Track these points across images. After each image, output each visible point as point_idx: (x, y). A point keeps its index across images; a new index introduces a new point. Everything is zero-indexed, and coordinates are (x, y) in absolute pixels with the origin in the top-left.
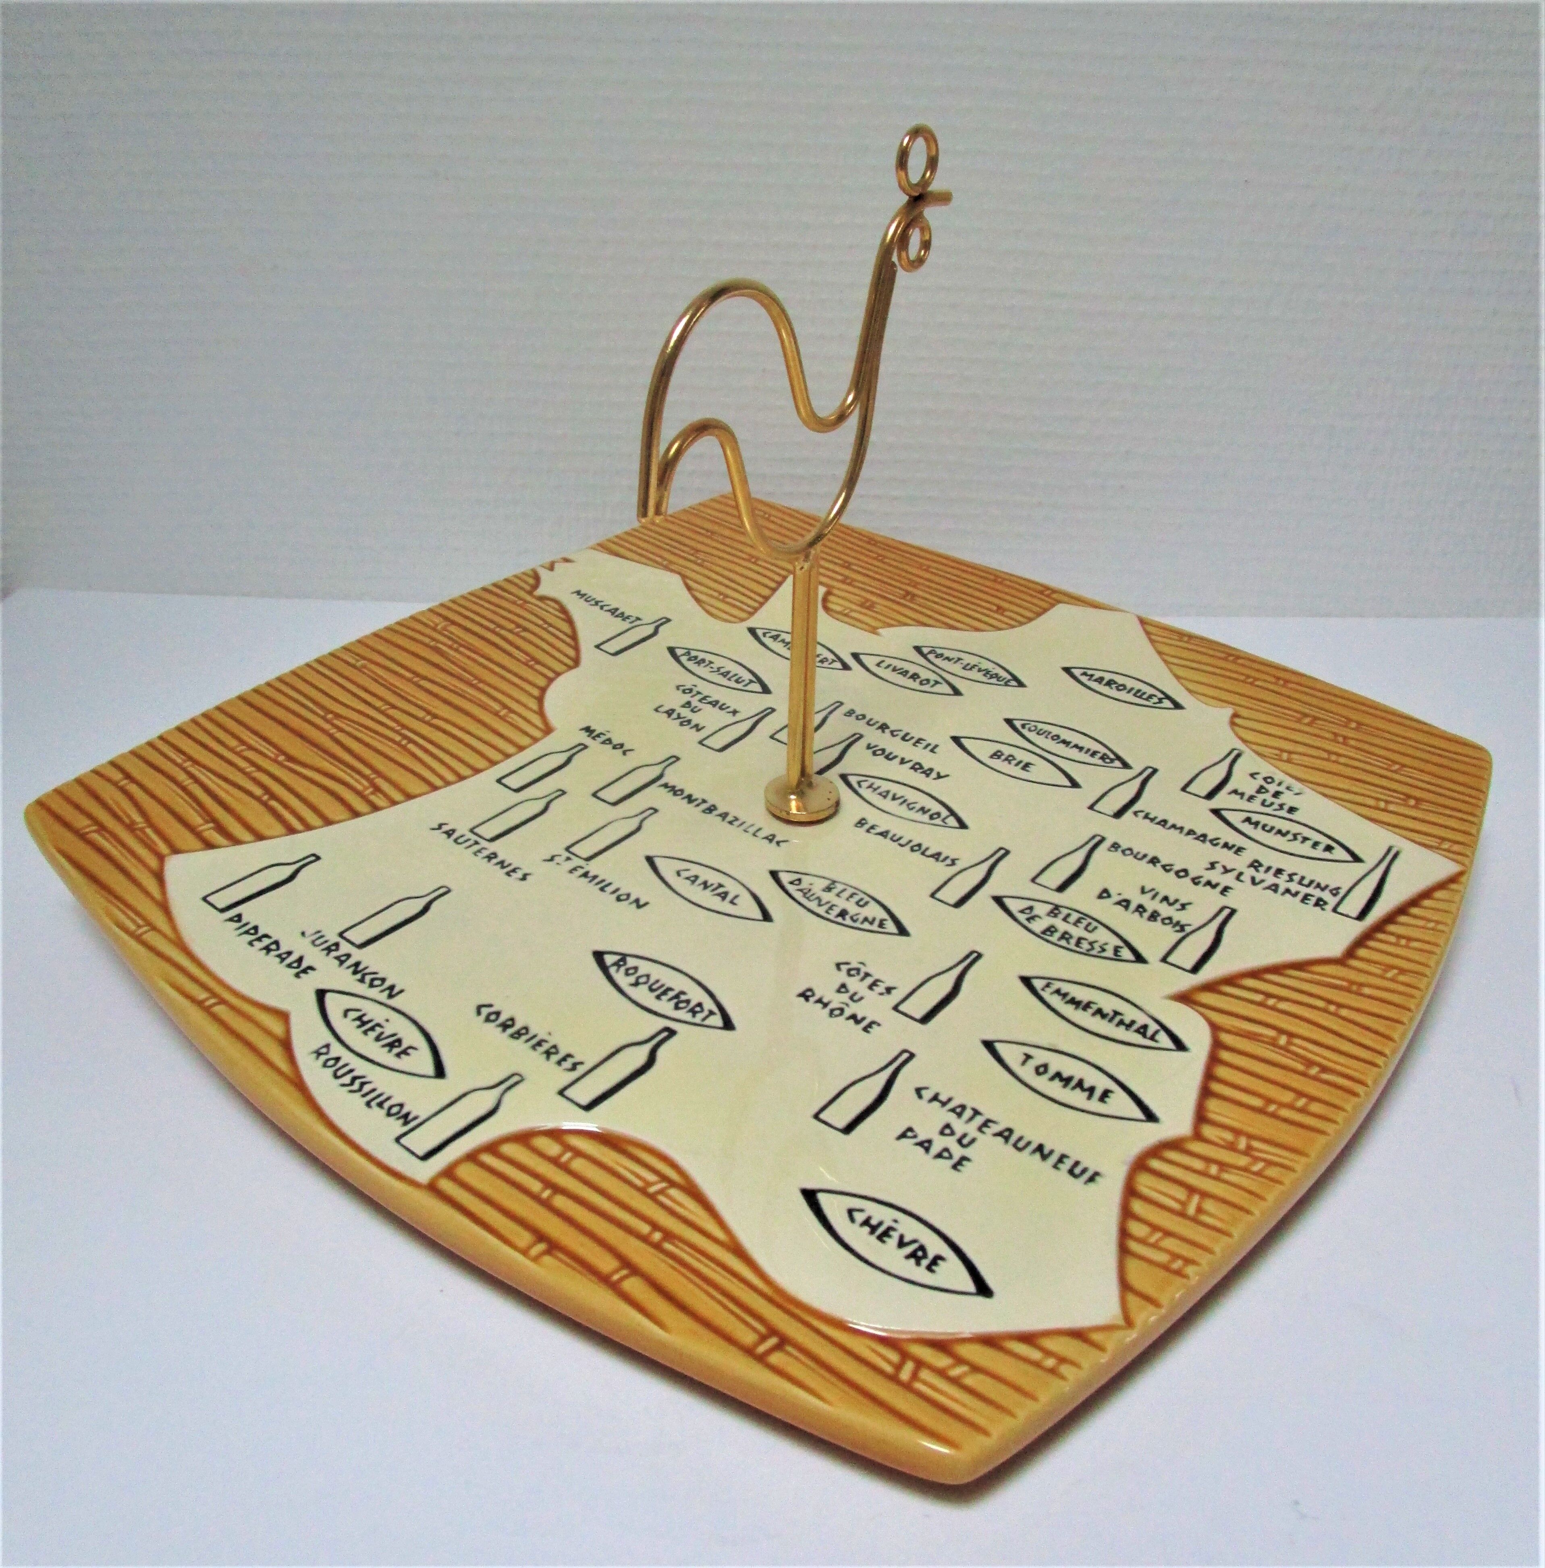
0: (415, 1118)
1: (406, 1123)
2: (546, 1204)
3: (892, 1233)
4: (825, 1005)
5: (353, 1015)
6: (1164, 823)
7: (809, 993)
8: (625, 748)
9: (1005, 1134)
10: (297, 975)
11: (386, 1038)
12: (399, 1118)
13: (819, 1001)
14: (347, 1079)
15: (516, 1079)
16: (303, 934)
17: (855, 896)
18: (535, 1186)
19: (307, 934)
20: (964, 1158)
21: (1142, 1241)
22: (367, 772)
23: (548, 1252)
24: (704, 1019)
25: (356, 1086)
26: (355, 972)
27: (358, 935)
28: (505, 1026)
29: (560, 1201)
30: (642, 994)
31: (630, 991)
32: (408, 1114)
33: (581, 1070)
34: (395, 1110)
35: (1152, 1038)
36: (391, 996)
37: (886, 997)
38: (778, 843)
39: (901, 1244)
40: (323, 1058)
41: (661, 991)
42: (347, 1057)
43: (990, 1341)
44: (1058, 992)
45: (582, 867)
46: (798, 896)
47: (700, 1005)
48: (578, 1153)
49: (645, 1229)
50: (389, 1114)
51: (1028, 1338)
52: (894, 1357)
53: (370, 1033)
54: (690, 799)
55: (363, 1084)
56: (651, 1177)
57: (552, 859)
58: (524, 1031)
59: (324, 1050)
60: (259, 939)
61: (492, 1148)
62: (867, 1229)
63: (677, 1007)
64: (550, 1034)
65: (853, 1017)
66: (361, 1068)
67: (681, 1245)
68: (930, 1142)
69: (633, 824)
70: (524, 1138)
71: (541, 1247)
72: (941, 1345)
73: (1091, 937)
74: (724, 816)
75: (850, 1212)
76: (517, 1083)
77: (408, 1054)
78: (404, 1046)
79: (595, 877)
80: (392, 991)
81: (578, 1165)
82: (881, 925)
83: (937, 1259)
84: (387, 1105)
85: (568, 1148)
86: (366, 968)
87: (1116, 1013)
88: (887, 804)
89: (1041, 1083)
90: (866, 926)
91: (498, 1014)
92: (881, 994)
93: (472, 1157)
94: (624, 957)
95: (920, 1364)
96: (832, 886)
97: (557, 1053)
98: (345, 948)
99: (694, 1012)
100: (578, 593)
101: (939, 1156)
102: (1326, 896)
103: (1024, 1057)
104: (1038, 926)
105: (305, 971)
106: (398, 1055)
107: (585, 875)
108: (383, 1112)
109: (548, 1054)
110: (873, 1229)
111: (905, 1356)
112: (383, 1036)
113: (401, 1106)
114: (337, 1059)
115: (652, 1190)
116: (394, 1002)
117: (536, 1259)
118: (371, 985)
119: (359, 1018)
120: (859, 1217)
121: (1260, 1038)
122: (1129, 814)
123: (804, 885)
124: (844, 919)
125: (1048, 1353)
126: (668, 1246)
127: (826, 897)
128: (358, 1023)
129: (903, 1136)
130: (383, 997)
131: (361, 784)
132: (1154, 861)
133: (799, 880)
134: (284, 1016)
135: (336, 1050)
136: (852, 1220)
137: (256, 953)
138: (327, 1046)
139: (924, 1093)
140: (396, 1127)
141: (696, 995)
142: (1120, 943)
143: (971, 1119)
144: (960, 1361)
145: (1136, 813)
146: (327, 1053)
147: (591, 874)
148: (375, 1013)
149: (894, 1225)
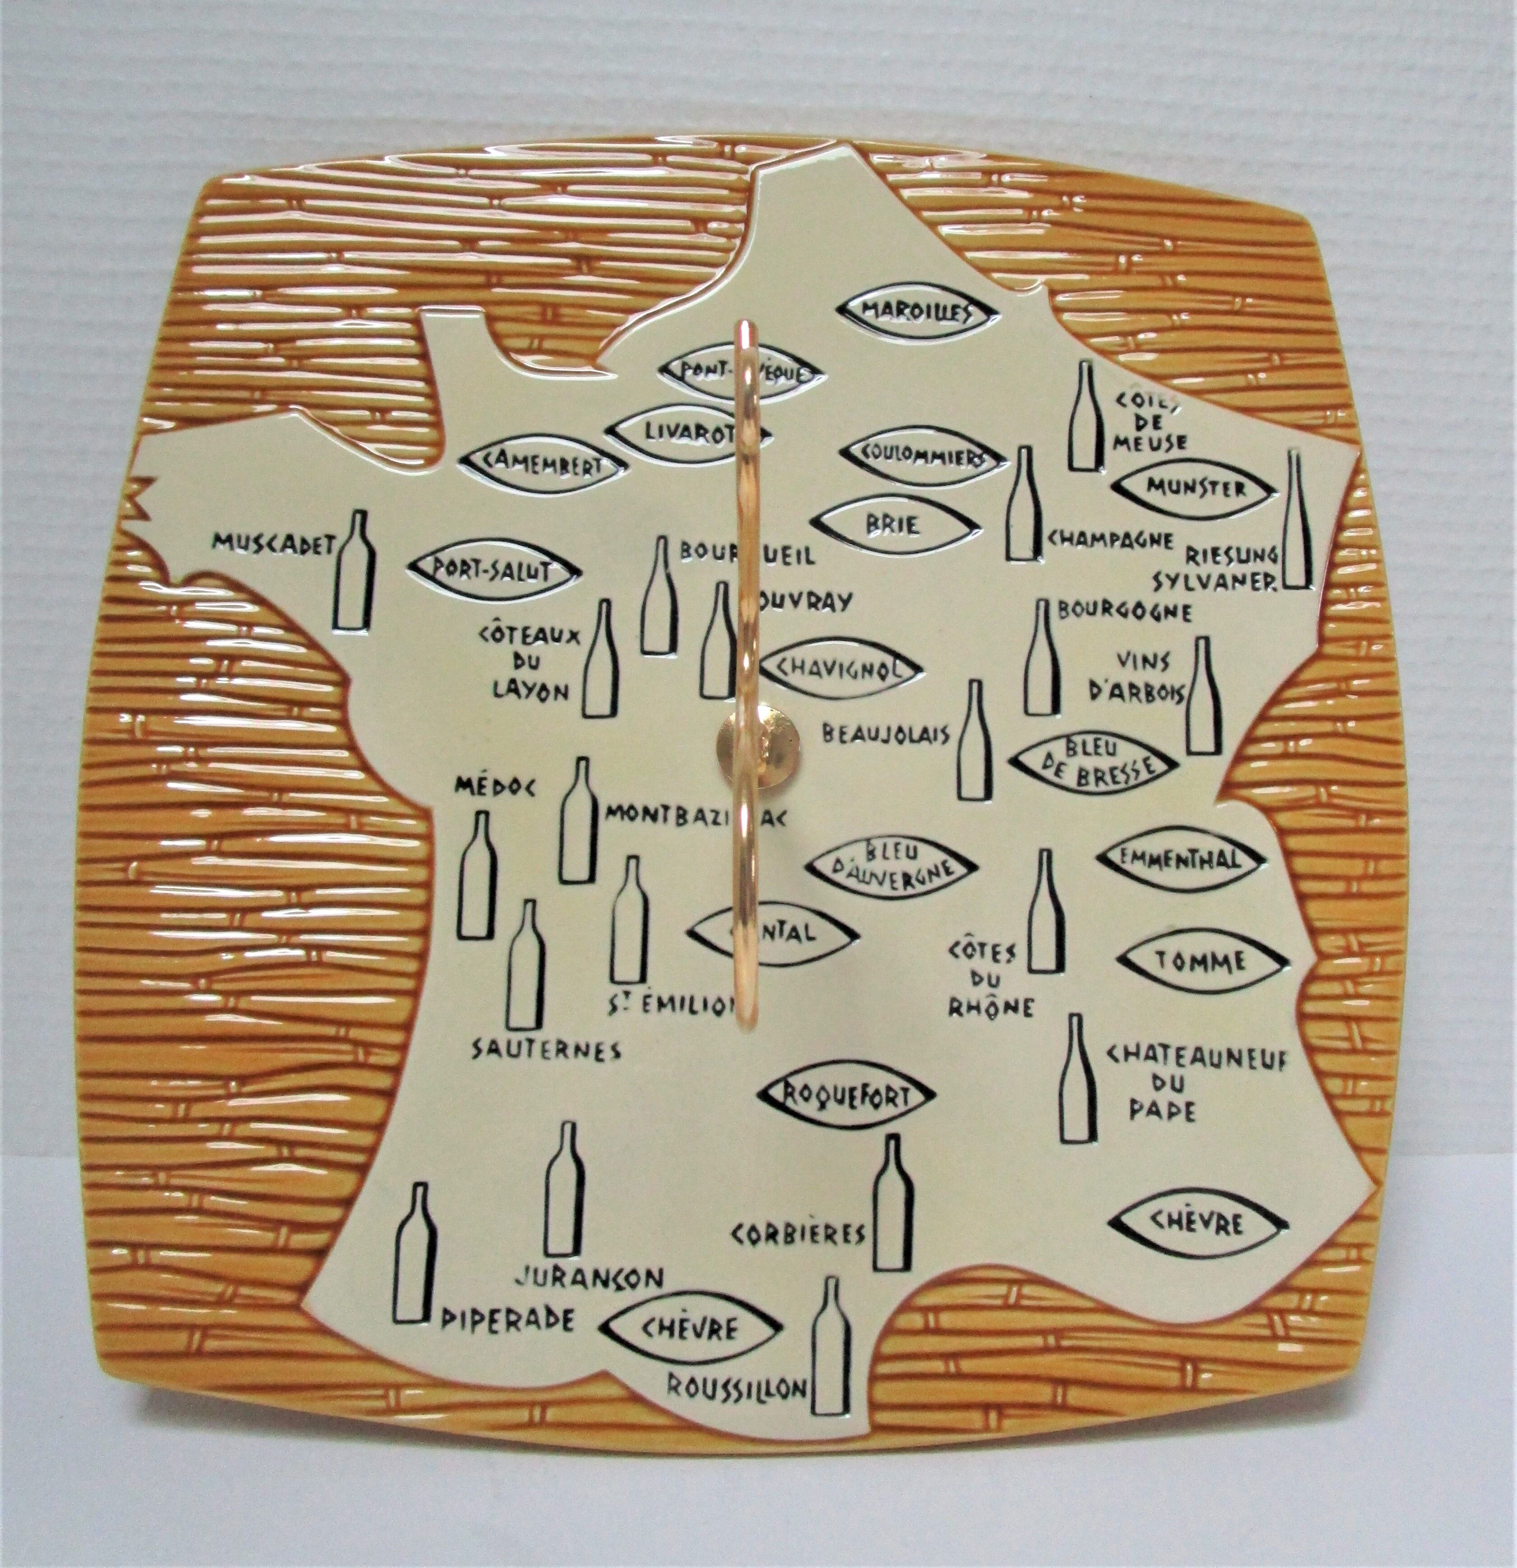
0: (805, 1383)
1: (803, 1394)
2: (960, 1376)
3: (1193, 1218)
4: (977, 1008)
5: (654, 1328)
6: (1082, 538)
7: (955, 1005)
8: (524, 783)
9: (1198, 1057)
10: (566, 1328)
11: (702, 1328)
12: (794, 1394)
13: (970, 1008)
14: (721, 1394)
15: (832, 1283)
16: (518, 1282)
17: (899, 847)
18: (938, 1366)
19: (522, 1280)
20: (1189, 1104)
21: (1344, 1096)
22: (331, 1031)
23: (1001, 1416)
24: (906, 1102)
25: (734, 1394)
26: (605, 1284)
27: (562, 1241)
28: (772, 1236)
29: (967, 1365)
30: (836, 1113)
31: (822, 1116)
32: (796, 1385)
33: (868, 1232)
34: (783, 1389)
35: (1235, 865)
36: (659, 1283)
37: (1015, 961)
38: (779, 819)
39: (1206, 1223)
40: (682, 1389)
41: (848, 1097)
42: (699, 1373)
43: (1311, 1262)
44: (1135, 857)
45: (648, 996)
46: (852, 883)
47: (889, 1089)
48: (937, 1309)
49: (1038, 1341)
50: (785, 1397)
51: (1330, 1244)
52: (1262, 1319)
53: (685, 1334)
54: (650, 814)
55: (736, 1386)
56: (1002, 1289)
57: (614, 1008)
58: (790, 1230)
59: (674, 1382)
60: (493, 1321)
61: (878, 1358)
62: (1175, 1227)
63: (876, 1106)
64: (811, 1216)
65: (1008, 1006)
66: (720, 1372)
67: (1072, 1334)
68: (1154, 1104)
69: (633, 895)
70: (889, 1330)
71: (993, 1416)
72: (1282, 1288)
73: (1117, 761)
74: (700, 815)
75: (1154, 1218)
76: (837, 1286)
77: (734, 1330)
78: (724, 1323)
79: (672, 1000)
80: (656, 1278)
81: (947, 1320)
82: (948, 872)
83: (1236, 1217)
84: (773, 1390)
85: (925, 1310)
86: (608, 1272)
87: (1193, 851)
88: (828, 684)
89: (1186, 978)
90: (937, 882)
91: (753, 1229)
92: (1009, 961)
93: (874, 1378)
94: (785, 1080)
95: (1282, 1312)
96: (871, 848)
97: (835, 1232)
98: (569, 1265)
99: (891, 1100)
100: (218, 539)
101: (1171, 1115)
102: (1267, 566)
103: (1158, 957)
104: (1070, 778)
105: (567, 1320)
106: (729, 1336)
107: (661, 1004)
108: (778, 1398)
109: (829, 1237)
110: (1179, 1222)
111: (1269, 1312)
112: (699, 1329)
113: (783, 1381)
114: (692, 1381)
115: (1012, 1300)
116: (667, 1287)
117: (999, 1429)
118: (633, 1286)
119: (662, 1328)
120: (1163, 1219)
121: (1305, 803)
122: (1046, 544)
123: (848, 867)
124: (913, 886)
125: (1348, 1246)
126: (1065, 1343)
127: (878, 866)
128: (666, 1333)
129: (1134, 1112)
130: (653, 1290)
131: (344, 1053)
132: (1107, 607)
133: (838, 861)
134: (604, 1376)
135: (684, 1374)
136: (1161, 1226)
137: (507, 1338)
138: (671, 1376)
139: (1116, 1053)
140: (800, 1404)
141: (879, 1080)
142: (1146, 754)
143: (1165, 1056)
144: (1302, 1291)
145: (1051, 538)
146: (679, 1383)
147: (665, 1000)
148: (669, 1310)
149: (1189, 1209)
